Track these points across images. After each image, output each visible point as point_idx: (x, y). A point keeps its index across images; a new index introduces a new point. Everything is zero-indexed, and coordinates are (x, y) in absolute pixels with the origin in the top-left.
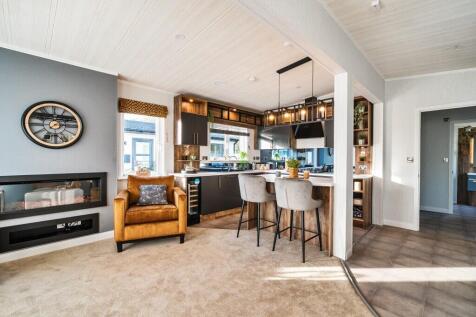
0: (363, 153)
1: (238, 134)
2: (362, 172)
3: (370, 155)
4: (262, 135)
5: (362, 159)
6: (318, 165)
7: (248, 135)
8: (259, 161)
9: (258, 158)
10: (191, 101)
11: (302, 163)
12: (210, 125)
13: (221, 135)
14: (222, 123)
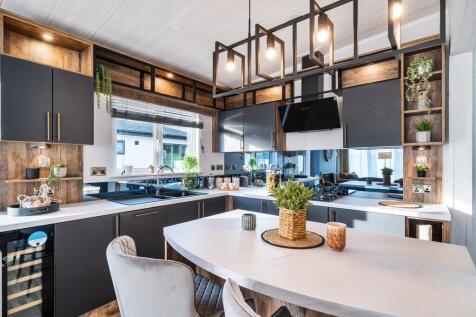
0: (422, 160)
1: (180, 123)
2: (420, 200)
3: (437, 165)
4: (226, 127)
5: (422, 173)
6: (312, 175)
7: (201, 126)
8: (222, 172)
9: (219, 167)
10: (48, 37)
11: (290, 172)
12: (101, 99)
13: (143, 125)
14: (139, 98)
